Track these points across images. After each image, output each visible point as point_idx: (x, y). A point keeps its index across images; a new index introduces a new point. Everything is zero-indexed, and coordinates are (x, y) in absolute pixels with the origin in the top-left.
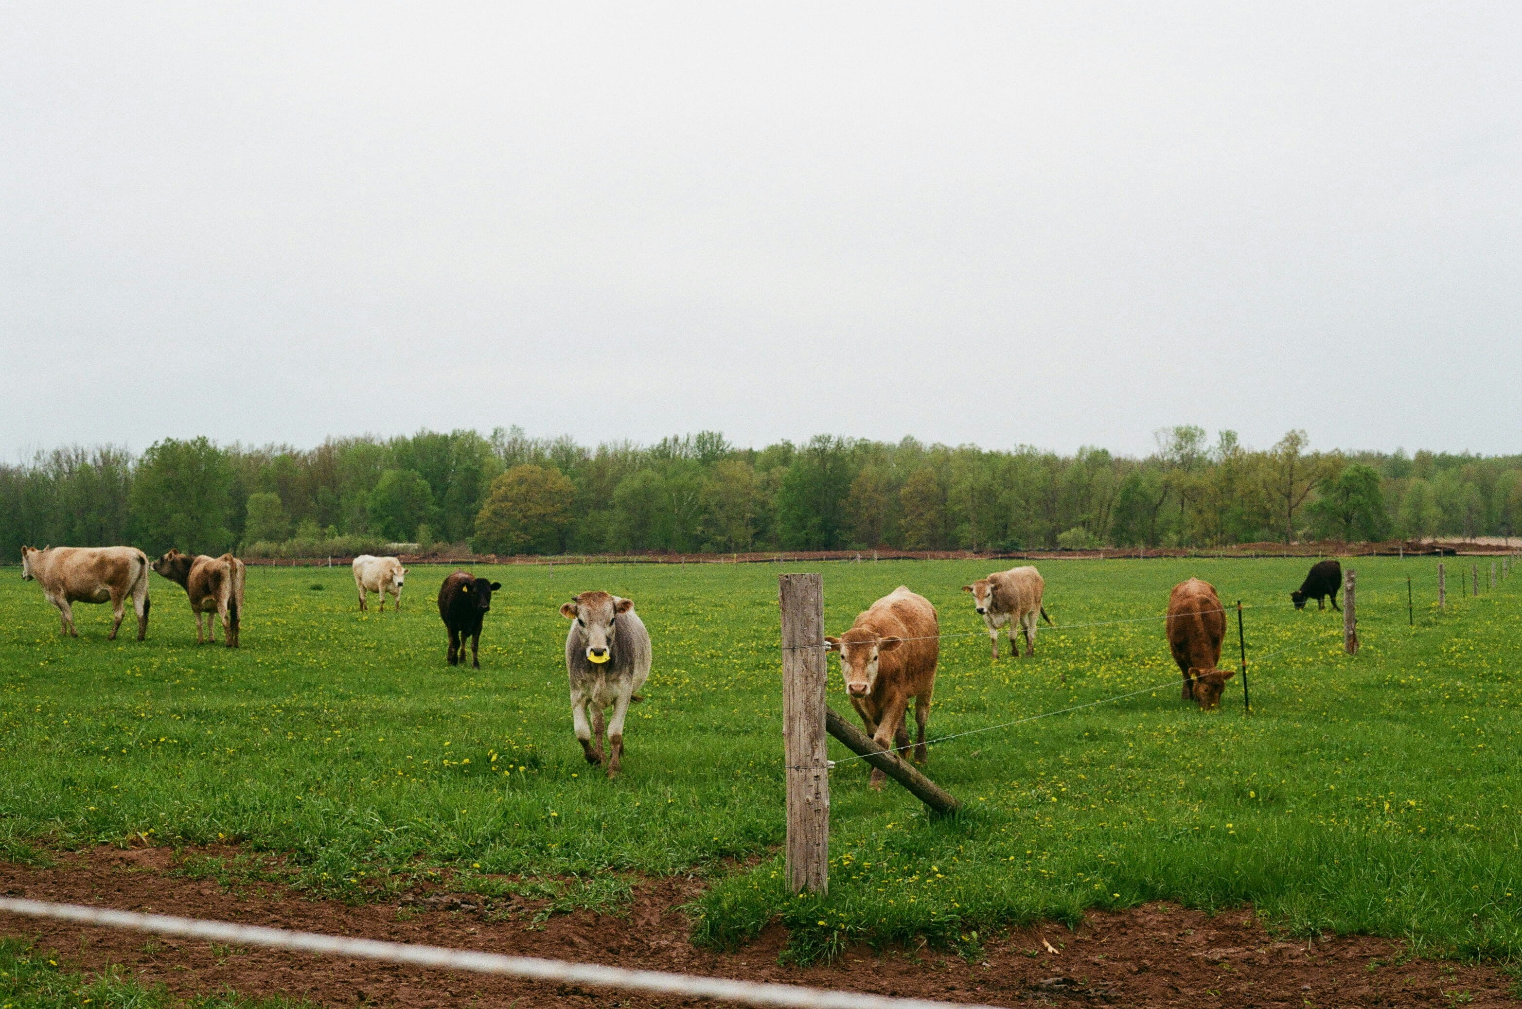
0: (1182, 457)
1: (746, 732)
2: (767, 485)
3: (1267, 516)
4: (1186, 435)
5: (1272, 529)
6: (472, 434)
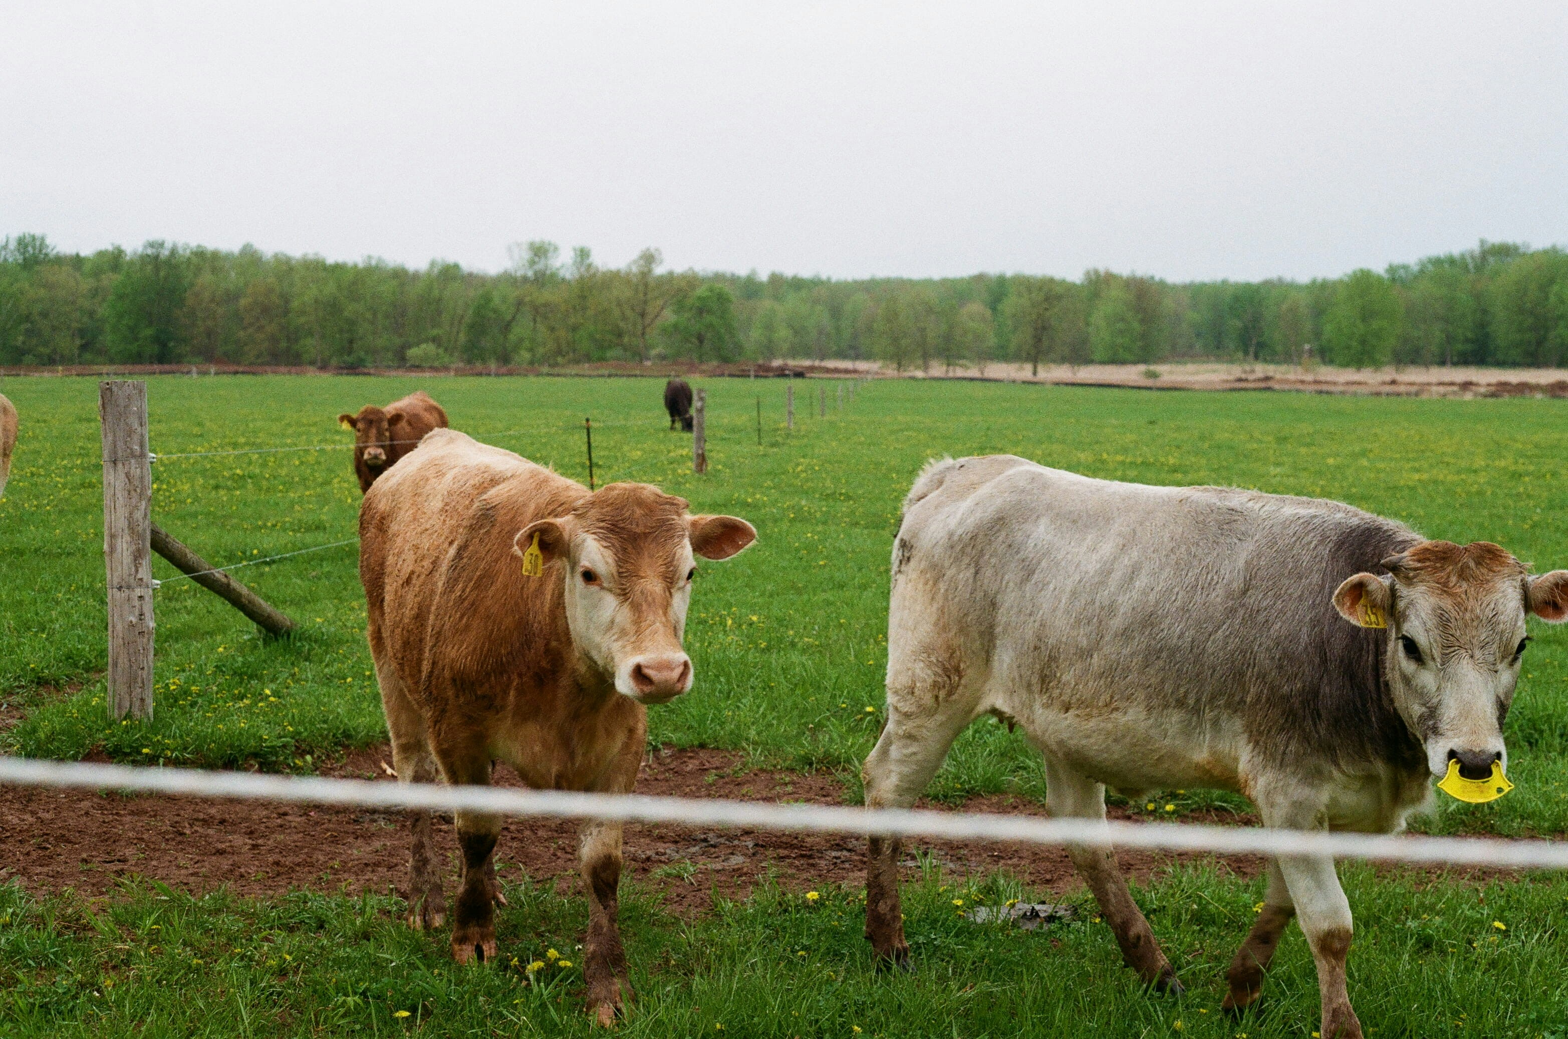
0: (536, 273)
1: (69, 554)
2: (95, 293)
3: (620, 335)
4: (539, 251)
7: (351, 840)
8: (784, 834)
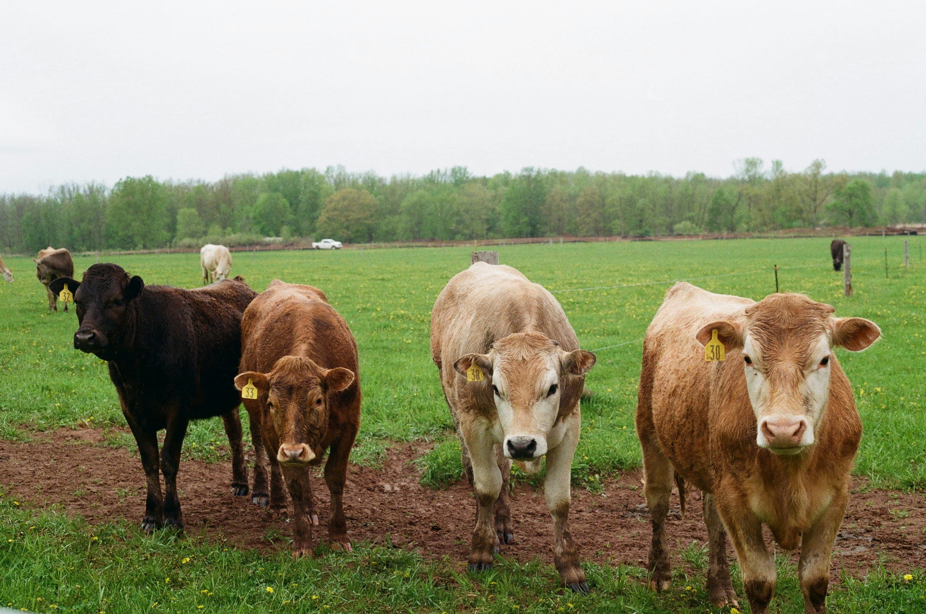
0: (749, 177)
2: (494, 198)
3: (801, 212)
4: (752, 163)
5: (804, 220)
6: (314, 170)
7: (619, 529)
8: (892, 533)
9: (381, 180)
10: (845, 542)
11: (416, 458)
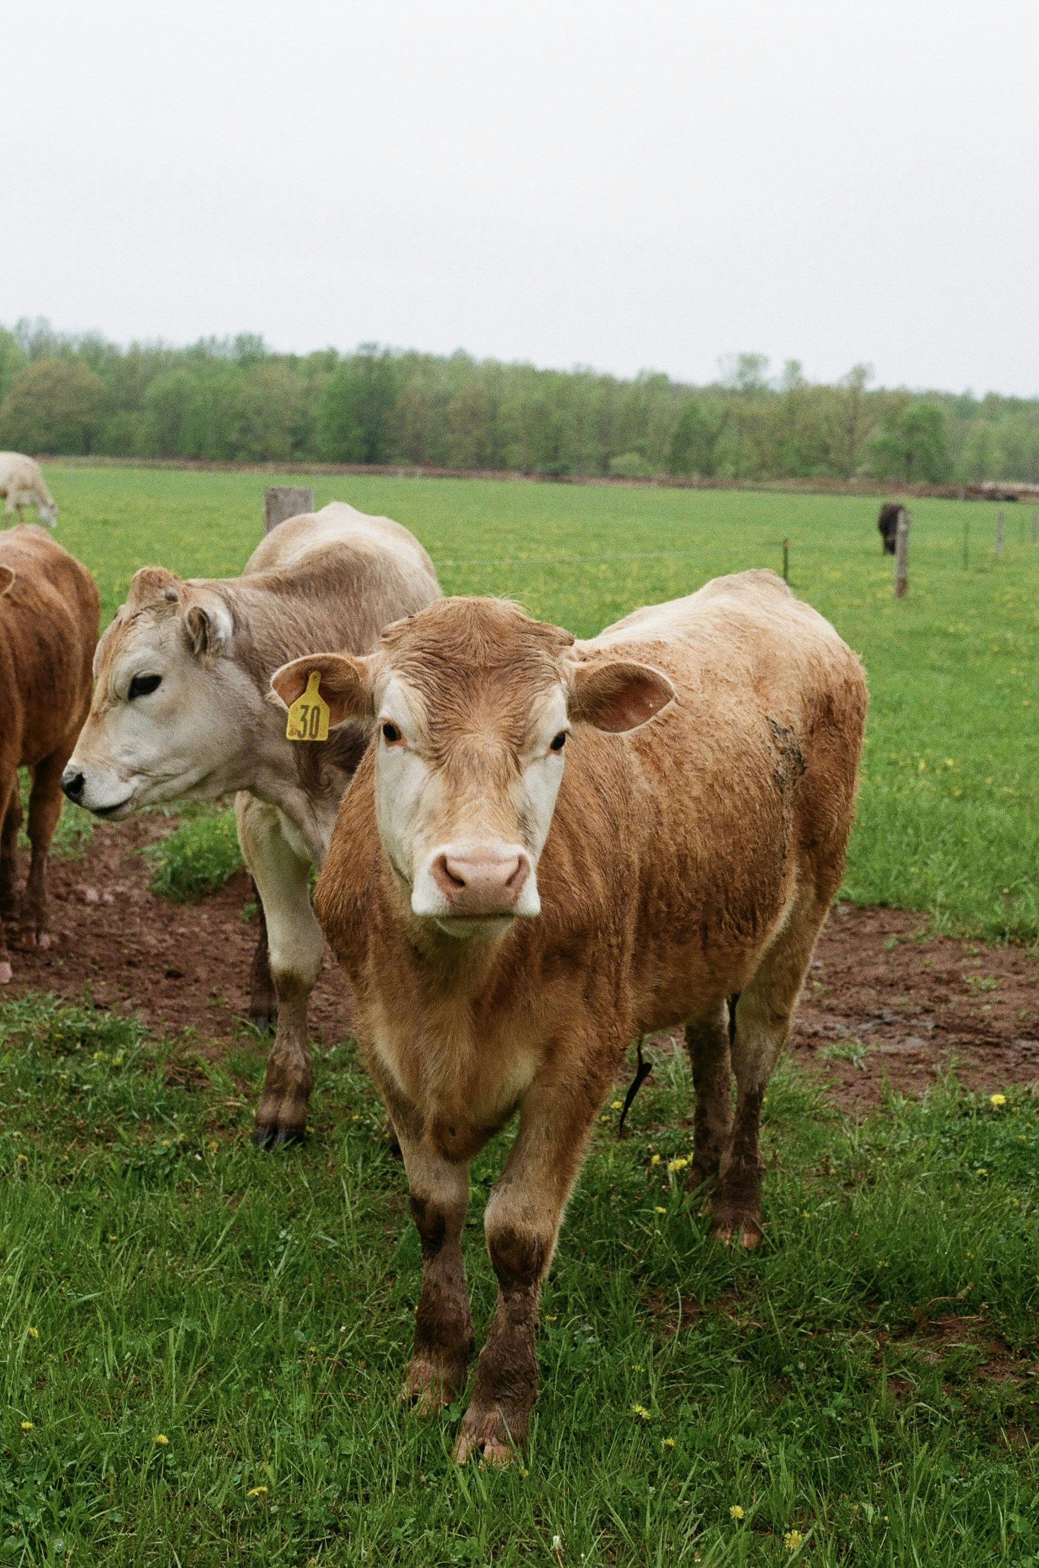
0: (745, 385)
2: (308, 392)
3: (827, 451)
4: (750, 362)
5: (831, 464)
8: (968, 1016)
9: (111, 348)
10: (887, 1028)
11: (145, 844)
